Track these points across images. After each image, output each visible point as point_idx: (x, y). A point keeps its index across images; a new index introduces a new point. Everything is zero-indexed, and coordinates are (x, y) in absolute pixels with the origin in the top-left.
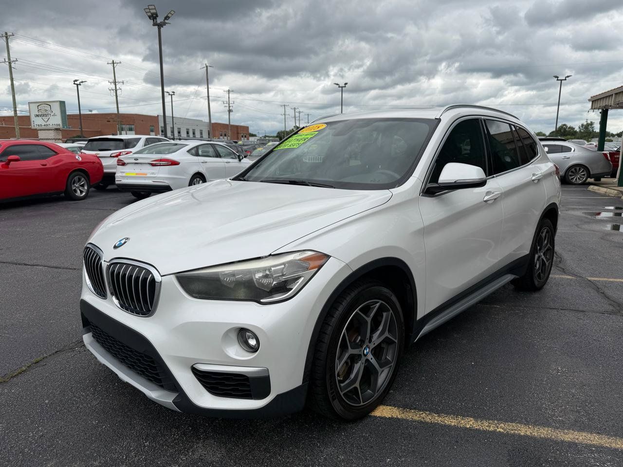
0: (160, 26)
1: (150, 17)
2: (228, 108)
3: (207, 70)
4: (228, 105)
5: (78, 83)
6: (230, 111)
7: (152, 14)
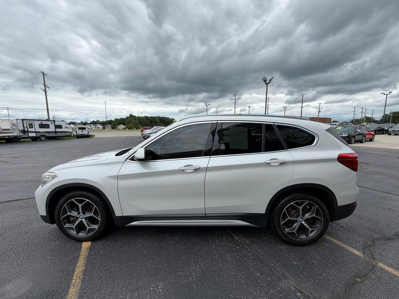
0: (267, 84)
1: (264, 81)
2: (318, 111)
3: (303, 96)
4: (318, 109)
5: (249, 107)
6: (319, 112)
7: (265, 80)
